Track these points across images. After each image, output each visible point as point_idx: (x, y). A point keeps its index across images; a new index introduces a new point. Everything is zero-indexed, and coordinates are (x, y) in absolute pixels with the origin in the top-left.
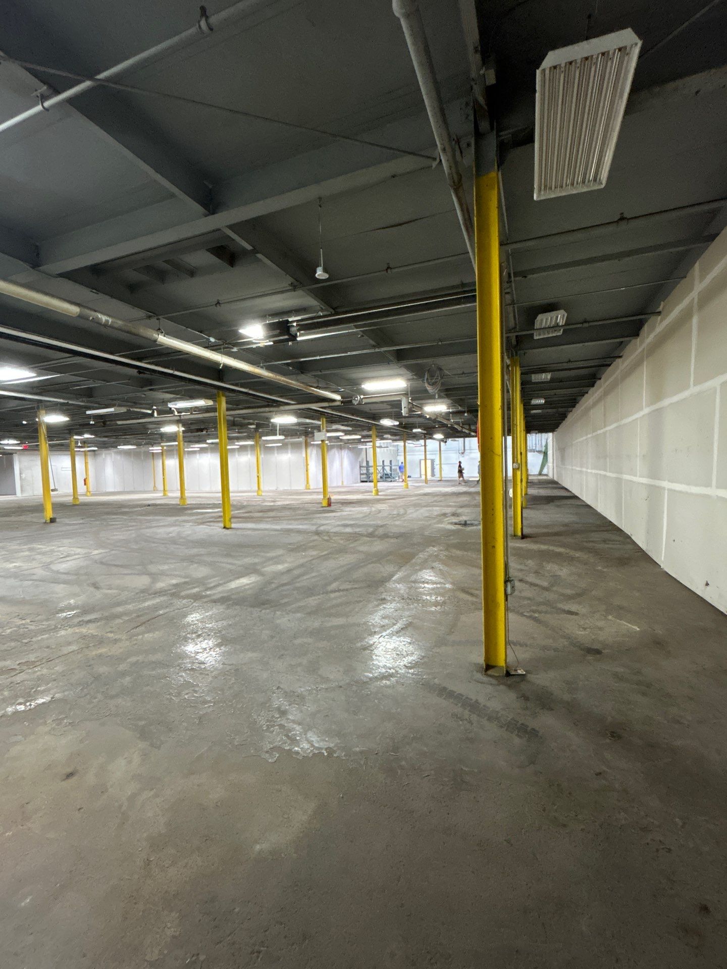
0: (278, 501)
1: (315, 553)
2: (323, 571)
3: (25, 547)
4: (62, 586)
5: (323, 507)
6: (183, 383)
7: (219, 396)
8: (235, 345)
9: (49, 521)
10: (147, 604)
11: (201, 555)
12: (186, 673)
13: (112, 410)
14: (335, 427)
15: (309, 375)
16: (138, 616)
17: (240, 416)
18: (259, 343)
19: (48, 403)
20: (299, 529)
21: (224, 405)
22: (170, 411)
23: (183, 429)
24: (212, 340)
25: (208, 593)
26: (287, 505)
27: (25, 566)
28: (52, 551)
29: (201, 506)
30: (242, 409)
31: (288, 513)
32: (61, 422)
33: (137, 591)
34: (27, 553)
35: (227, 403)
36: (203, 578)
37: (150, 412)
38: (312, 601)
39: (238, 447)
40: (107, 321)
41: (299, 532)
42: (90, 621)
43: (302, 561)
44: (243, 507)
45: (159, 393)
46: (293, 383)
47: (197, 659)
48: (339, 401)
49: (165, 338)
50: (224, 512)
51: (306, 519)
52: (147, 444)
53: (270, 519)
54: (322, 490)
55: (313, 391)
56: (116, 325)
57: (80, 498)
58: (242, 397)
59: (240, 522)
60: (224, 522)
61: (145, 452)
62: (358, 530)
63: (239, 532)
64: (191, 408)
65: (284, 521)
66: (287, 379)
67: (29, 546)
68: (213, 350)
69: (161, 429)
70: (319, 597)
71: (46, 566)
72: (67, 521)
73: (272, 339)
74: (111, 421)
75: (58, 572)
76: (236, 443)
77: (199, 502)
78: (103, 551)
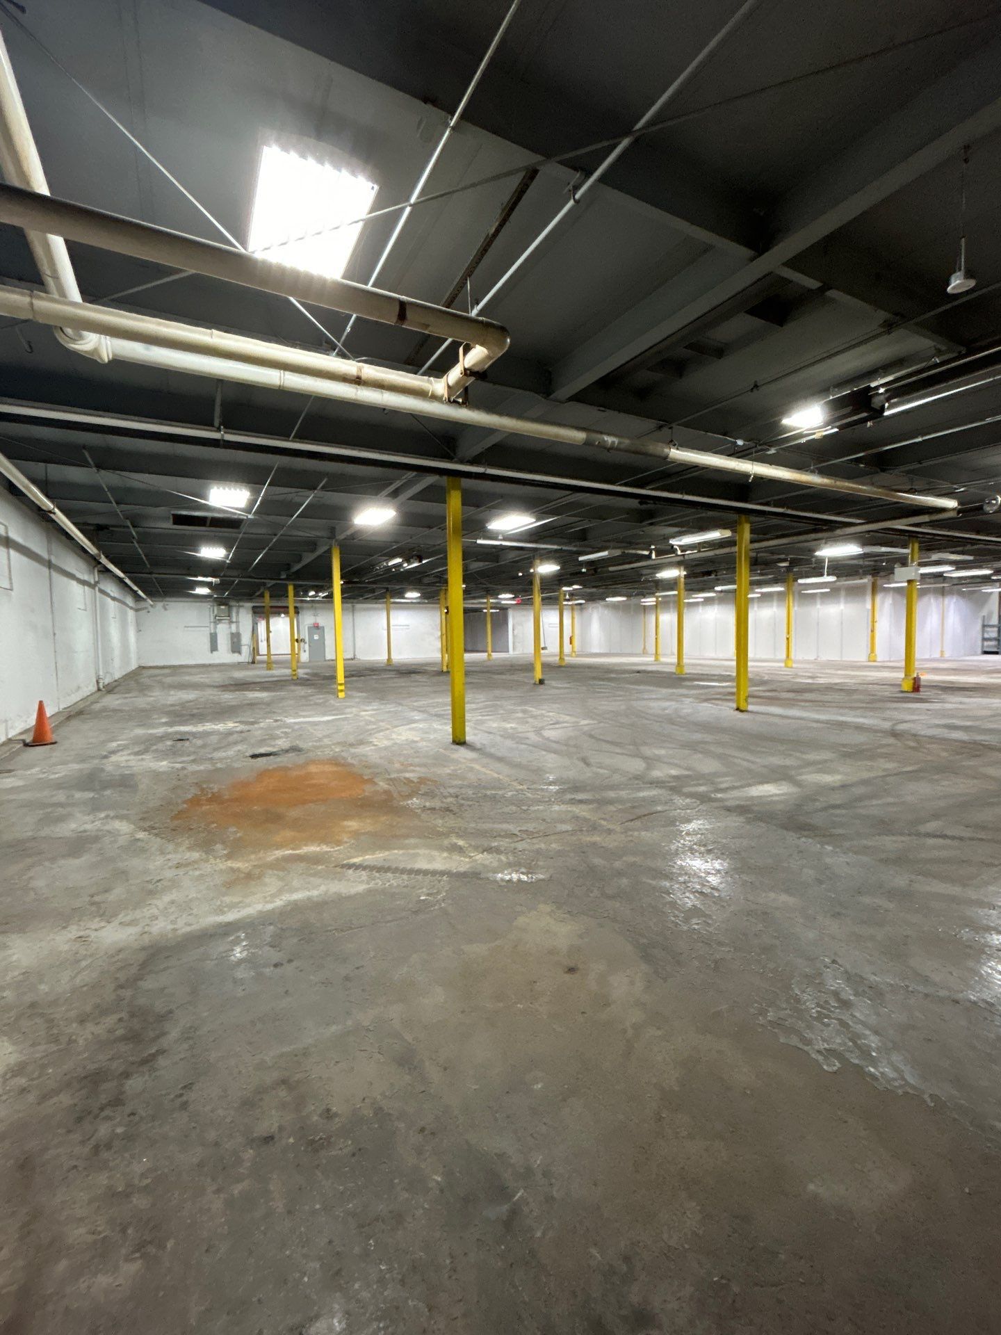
0: (820, 677)
1: (890, 766)
2: (909, 798)
3: (519, 708)
4: (553, 755)
5: (902, 692)
6: (693, 510)
7: (740, 523)
8: (771, 445)
9: (538, 682)
10: (641, 794)
11: (706, 743)
12: (695, 897)
13: (604, 554)
14: (935, 557)
15: (896, 471)
16: (634, 807)
17: (767, 549)
18: (814, 434)
19: (542, 552)
20: (859, 723)
21: (747, 535)
22: (672, 550)
23: (685, 573)
24: (740, 442)
25: (719, 795)
26: (836, 684)
27: (521, 728)
28: (542, 715)
29: (702, 677)
30: (772, 539)
31: (837, 697)
32: (551, 572)
33: (631, 776)
34: (520, 715)
35: (752, 532)
36: (709, 774)
37: (646, 553)
38: (889, 843)
39: (759, 595)
40: (613, 442)
41: (859, 728)
42: (581, 802)
43: (866, 775)
44: (763, 683)
45: (660, 528)
46: (862, 489)
47: (708, 882)
48: (954, 509)
49: (678, 452)
50: (738, 687)
51: (872, 709)
52: (637, 595)
53: (807, 704)
54: (903, 664)
55: (901, 497)
56: (622, 446)
57: (566, 658)
58: (775, 521)
59: (761, 704)
60: (738, 701)
61: (635, 605)
62: (979, 738)
63: (759, 718)
64: (699, 544)
65: (830, 709)
66: (854, 483)
67: (523, 708)
68: (739, 458)
69: (657, 575)
70: (903, 838)
71: (538, 731)
72: (554, 683)
73: (838, 424)
74: (603, 567)
75: (548, 739)
76: (757, 590)
77: (700, 672)
78: (592, 722)
